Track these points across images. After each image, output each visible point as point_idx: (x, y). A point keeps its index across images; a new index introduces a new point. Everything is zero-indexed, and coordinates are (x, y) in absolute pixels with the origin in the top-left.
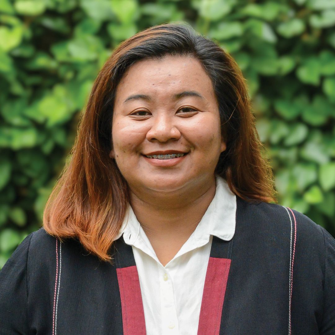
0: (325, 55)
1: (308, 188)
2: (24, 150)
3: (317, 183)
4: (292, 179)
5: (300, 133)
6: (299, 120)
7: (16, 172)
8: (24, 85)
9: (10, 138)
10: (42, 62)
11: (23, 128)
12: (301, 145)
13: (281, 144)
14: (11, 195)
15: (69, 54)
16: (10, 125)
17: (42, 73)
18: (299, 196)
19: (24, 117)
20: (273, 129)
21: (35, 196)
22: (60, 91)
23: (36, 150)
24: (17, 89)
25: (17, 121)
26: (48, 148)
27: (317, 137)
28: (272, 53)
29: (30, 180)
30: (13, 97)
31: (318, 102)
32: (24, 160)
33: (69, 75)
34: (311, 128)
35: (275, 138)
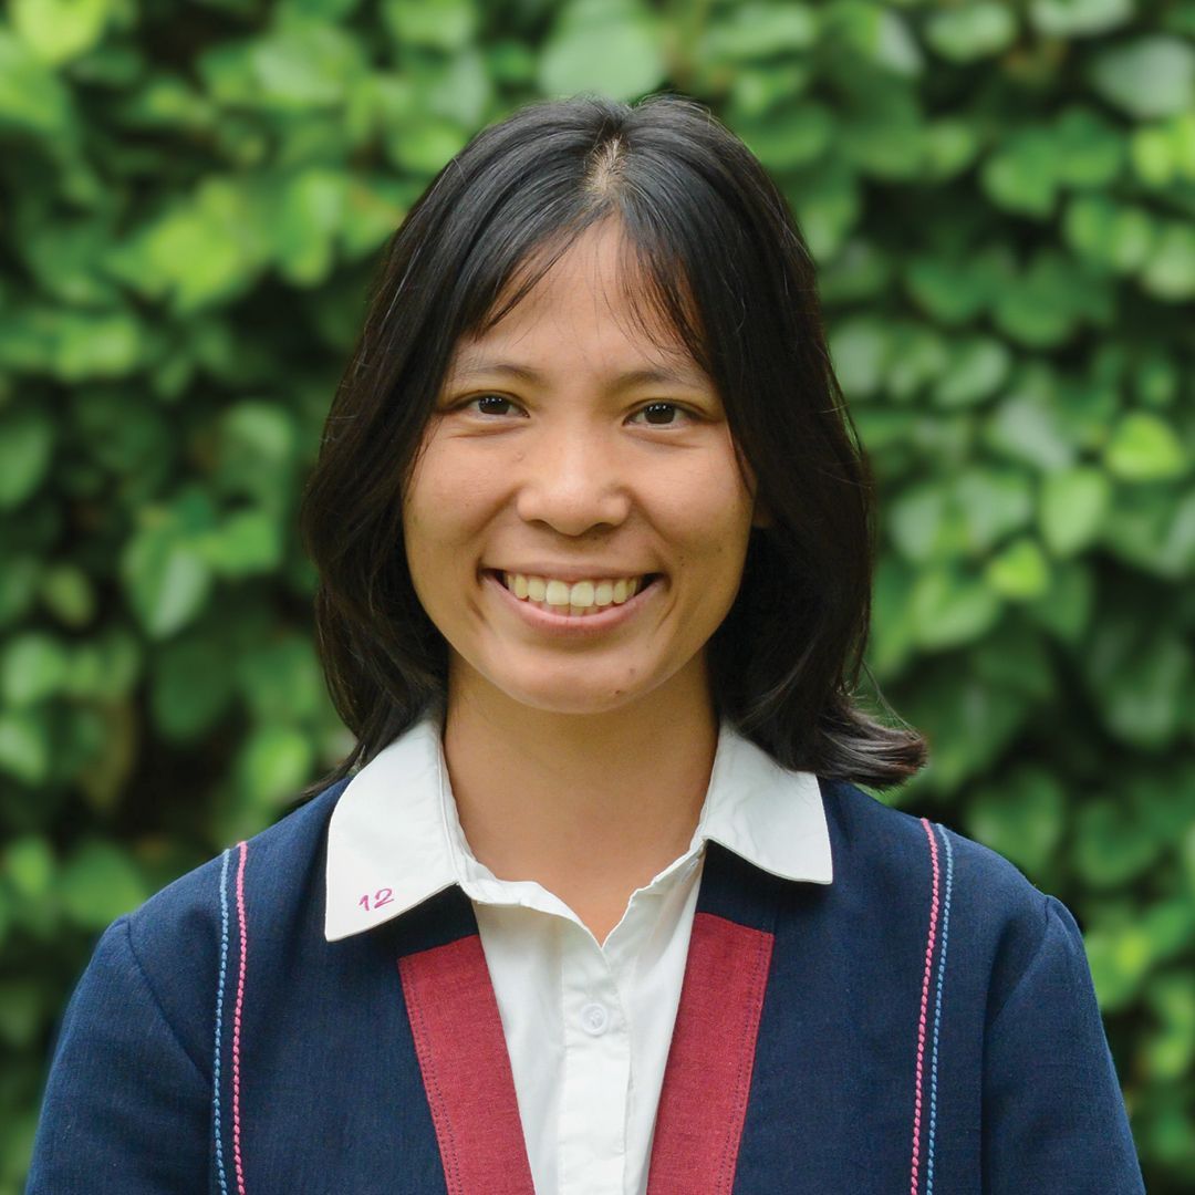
0: (1075, 123)
1: (1002, 545)
2: (99, 385)
3: (1031, 531)
4: (953, 513)
5: (984, 368)
6: (981, 326)
7: (68, 454)
8: (104, 173)
9: (52, 342)
10: (166, 102)
11: (94, 313)
12: (986, 407)
13: (924, 401)
14: (48, 526)
15: (254, 83)
16: (53, 302)
17: (166, 138)
18: (970, 569)
19: (99, 275)
20: (897, 353)
21: (124, 532)
22: (219, 199)
23: (133, 386)
24: (82, 186)
25: (76, 287)
26: (172, 379)
27: (1038, 384)
28: (904, 109)
29: (111, 483)
30: (67, 214)
31: (1046, 276)
32: (95, 415)
33: (250, 149)
34: (1020, 353)
35: (904, 380)
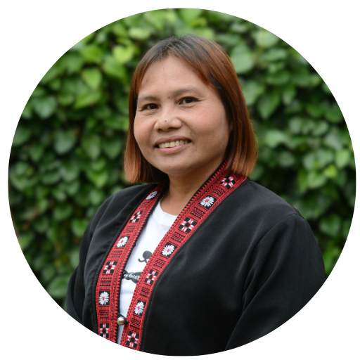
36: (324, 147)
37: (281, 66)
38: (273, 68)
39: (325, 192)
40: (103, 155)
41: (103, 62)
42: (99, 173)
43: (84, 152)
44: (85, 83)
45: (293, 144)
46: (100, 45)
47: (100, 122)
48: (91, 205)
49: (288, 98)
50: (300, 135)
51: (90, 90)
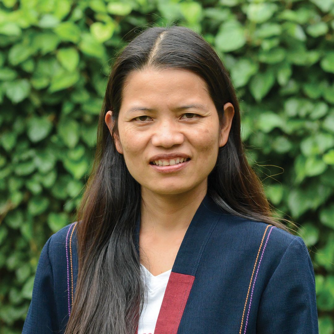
36: (323, 131)
37: (275, 42)
38: (266, 45)
39: (325, 180)
40: (81, 142)
41: (80, 40)
42: (77, 162)
43: (61, 139)
44: (60, 64)
45: (289, 128)
46: (77, 22)
47: (78, 107)
48: (69, 198)
49: (283, 77)
50: (297, 118)
51: (66, 71)
